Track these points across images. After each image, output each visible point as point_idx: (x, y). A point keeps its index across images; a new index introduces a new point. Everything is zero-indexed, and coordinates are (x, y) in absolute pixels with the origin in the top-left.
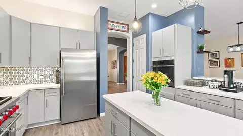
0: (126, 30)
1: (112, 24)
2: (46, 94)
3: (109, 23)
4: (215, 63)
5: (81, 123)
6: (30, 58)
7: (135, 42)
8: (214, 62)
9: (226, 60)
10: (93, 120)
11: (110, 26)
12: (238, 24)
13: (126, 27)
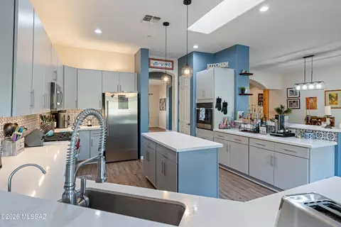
0: (171, 67)
1: (154, 62)
2: (92, 135)
3: (151, 61)
4: (295, 104)
5: (122, 163)
6: (77, 102)
7: (180, 81)
8: (294, 102)
9: (307, 100)
10: (133, 162)
11: (152, 65)
12: (305, 57)
13: (171, 63)
